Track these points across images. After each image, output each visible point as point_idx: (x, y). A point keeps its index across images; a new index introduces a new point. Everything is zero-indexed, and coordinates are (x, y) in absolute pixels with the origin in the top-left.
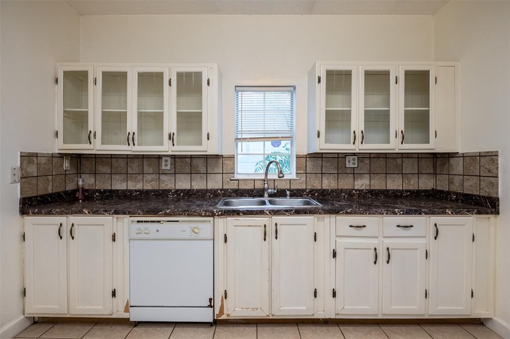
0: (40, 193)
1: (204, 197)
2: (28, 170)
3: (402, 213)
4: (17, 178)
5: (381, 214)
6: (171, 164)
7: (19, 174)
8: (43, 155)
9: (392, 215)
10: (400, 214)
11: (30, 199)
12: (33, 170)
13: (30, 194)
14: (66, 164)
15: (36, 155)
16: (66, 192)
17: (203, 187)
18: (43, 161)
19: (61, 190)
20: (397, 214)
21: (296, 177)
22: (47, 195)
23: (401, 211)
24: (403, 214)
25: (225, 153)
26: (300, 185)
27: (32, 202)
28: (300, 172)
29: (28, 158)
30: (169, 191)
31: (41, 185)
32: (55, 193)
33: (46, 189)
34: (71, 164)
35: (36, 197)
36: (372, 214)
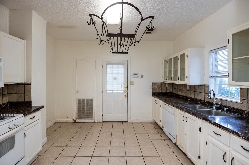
0: (158, 92)
1: (197, 102)
2: (154, 86)
3: (244, 137)
4: (152, 88)
5: (229, 132)
6: (189, 87)
7: (152, 87)
8: (159, 83)
9: (236, 136)
10: (242, 138)
11: (155, 93)
12: (156, 86)
13: (155, 92)
14: (167, 85)
15: (157, 83)
16: (166, 93)
17: (198, 98)
18: (159, 84)
19: (164, 92)
20: (240, 137)
21: (240, 101)
22: (160, 93)
23: (243, 136)
24: (245, 139)
25: (205, 83)
26: (243, 107)
27: (155, 94)
28: (243, 98)
29: (154, 84)
30: (188, 97)
31: (158, 90)
32: (162, 93)
33: (160, 91)
34: (168, 85)
35: (156, 93)
36: (224, 129)
